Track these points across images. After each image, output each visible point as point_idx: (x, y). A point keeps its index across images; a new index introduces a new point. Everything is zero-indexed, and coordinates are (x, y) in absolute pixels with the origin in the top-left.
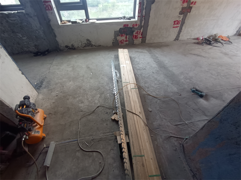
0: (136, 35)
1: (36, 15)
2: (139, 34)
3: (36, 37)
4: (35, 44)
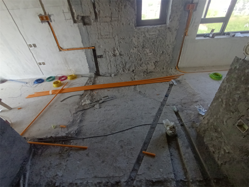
1: (177, 28)
3: (163, 52)
4: (156, 60)
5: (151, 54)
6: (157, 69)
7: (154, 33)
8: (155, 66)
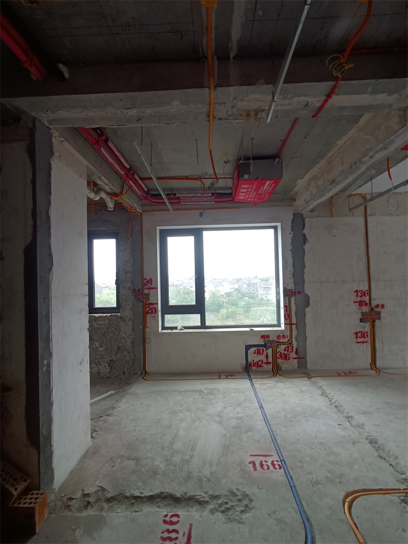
0: (286, 352)
1: (132, 318)
2: (291, 352)
3: (119, 348)
4: (111, 359)
5: (101, 349)
6: (114, 373)
7: (103, 323)
8: (111, 368)
